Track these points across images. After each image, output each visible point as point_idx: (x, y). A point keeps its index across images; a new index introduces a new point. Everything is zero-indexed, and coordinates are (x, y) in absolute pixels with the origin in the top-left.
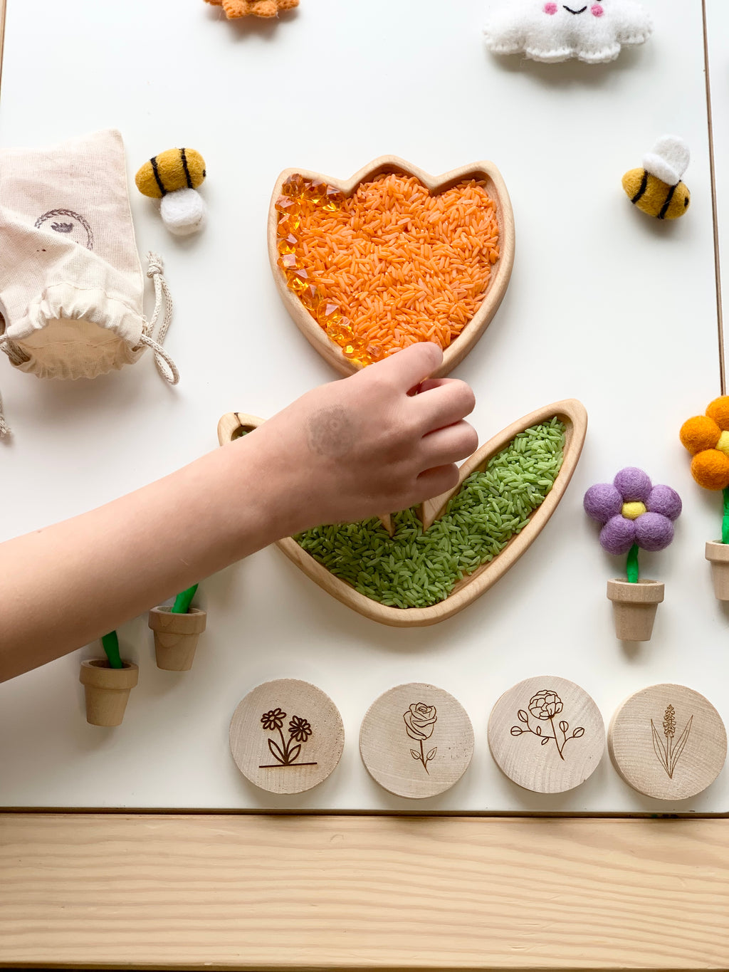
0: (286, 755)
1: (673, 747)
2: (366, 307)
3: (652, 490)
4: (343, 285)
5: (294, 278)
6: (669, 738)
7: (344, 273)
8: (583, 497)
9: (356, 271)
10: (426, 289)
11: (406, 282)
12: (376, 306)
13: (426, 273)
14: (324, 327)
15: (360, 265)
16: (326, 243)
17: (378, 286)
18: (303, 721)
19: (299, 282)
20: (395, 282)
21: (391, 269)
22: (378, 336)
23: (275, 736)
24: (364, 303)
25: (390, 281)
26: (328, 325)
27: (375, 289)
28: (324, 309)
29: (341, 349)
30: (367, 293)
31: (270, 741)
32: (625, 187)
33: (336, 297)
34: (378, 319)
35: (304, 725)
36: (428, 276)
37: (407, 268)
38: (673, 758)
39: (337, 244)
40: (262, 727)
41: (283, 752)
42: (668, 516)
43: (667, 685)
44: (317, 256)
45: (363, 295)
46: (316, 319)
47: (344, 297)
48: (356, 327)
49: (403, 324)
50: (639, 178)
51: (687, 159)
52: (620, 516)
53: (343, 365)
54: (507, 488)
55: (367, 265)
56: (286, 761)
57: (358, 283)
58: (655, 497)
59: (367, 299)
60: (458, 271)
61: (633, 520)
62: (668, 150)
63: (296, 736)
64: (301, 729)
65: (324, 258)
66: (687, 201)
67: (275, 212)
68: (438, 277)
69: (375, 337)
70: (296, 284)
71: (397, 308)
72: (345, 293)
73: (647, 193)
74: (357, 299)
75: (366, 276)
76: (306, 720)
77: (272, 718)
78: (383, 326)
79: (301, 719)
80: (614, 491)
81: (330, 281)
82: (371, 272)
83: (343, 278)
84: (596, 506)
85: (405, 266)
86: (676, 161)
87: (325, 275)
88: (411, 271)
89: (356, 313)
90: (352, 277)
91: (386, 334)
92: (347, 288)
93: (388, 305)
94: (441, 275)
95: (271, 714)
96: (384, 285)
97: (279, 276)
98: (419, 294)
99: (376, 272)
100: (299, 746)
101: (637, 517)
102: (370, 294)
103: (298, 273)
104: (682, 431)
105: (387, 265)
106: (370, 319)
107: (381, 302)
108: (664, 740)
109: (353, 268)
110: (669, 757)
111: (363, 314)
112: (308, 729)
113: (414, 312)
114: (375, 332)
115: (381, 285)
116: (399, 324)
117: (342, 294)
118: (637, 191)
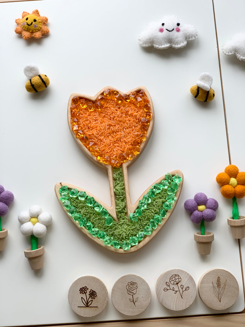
0: (87, 303)
1: (220, 291)
2: (104, 141)
3: (207, 200)
4: (95, 134)
5: (78, 133)
6: (219, 288)
7: (95, 130)
8: (184, 204)
9: (99, 129)
10: (124, 134)
11: (117, 132)
12: (107, 141)
13: (124, 128)
14: (89, 150)
15: (101, 127)
16: (88, 119)
17: (107, 134)
18: (94, 291)
19: (80, 134)
20: (113, 132)
21: (112, 127)
22: (108, 152)
23: (84, 296)
24: (103, 140)
25: (111, 132)
26: (91, 149)
27: (106, 135)
28: (89, 144)
29: (96, 158)
30: (104, 137)
31: (82, 298)
32: (192, 92)
33: (93, 139)
34: (108, 146)
35: (94, 293)
36: (124, 129)
37: (117, 127)
38: (221, 295)
39: (92, 120)
40: (80, 292)
41: (86, 302)
42: (214, 210)
43: (217, 270)
44: (85, 125)
45: (102, 138)
46: (86, 147)
47: (96, 139)
48: (100, 149)
49: (117, 147)
50: (196, 89)
51: (212, 80)
52: (197, 211)
53: (97, 163)
54: (156, 203)
55: (103, 127)
56: (87, 306)
57: (100, 133)
58: (209, 203)
59: (104, 139)
60: (135, 126)
61: (202, 212)
62: (205, 78)
63: (91, 297)
64: (93, 294)
65: (88, 125)
66: (214, 95)
67: (69, 110)
68: (128, 129)
69: (107, 153)
70: (79, 135)
71: (114, 141)
72: (96, 137)
73: (200, 95)
74: (100, 139)
75: (103, 131)
76: (95, 291)
77: (83, 290)
78: (110, 148)
79: (93, 291)
80: (194, 202)
81: (90, 133)
82: (104, 129)
83: (95, 132)
84: (188, 208)
85: (116, 126)
86: (208, 81)
87: (89, 131)
88: (119, 128)
89: (100, 144)
90: (98, 131)
91: (111, 151)
92: (96, 135)
93: (111, 140)
94: (129, 128)
95: (83, 288)
96: (109, 133)
97: (72, 132)
98: (121, 136)
99: (106, 129)
100: (92, 300)
101: (203, 211)
102: (105, 137)
103: (79, 131)
104: (217, 179)
105: (110, 126)
106: (105, 146)
107: (109, 140)
108: (217, 289)
109: (98, 128)
110: (219, 295)
111: (103, 144)
112: (96, 294)
113: (120, 142)
114: (107, 151)
115: (108, 133)
116: (115, 147)
117: (95, 138)
118: (196, 94)
